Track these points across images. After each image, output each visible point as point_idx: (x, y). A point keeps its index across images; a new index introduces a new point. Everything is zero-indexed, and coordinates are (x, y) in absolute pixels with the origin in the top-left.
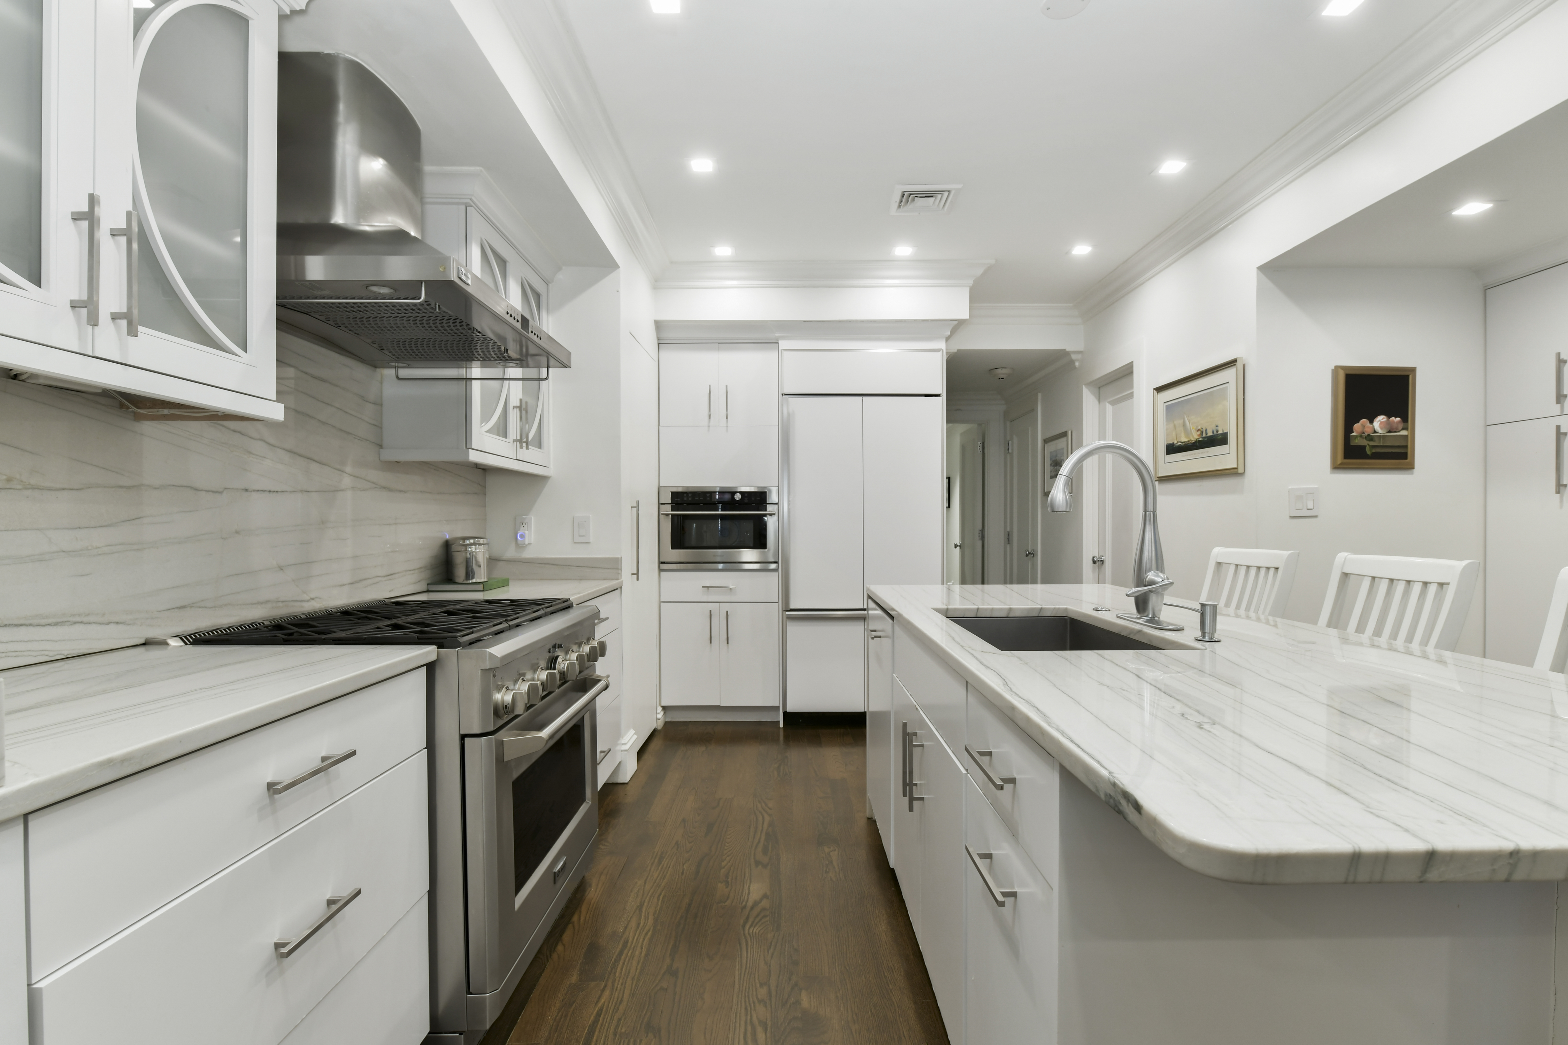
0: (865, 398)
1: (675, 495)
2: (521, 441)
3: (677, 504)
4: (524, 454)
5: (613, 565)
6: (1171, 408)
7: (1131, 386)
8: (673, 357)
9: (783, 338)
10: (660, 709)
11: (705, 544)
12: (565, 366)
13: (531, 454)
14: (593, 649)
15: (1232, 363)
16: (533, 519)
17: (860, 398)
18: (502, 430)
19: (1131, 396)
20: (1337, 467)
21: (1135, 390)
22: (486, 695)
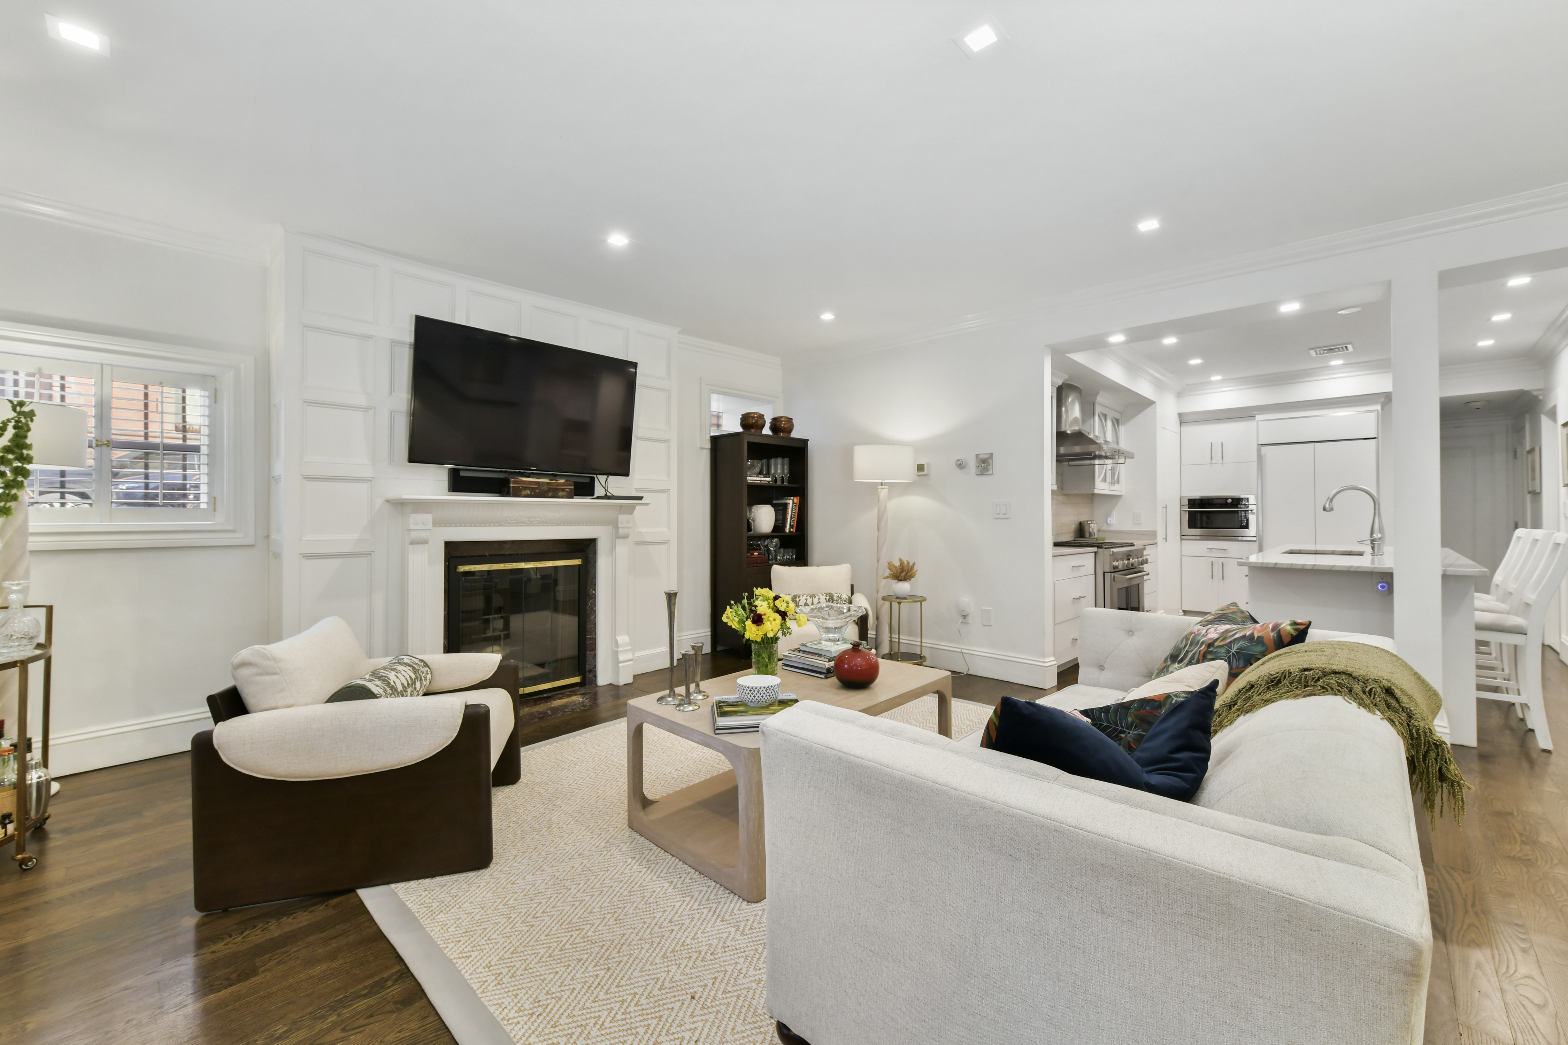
0: (1316, 444)
1: (1190, 500)
2: (1112, 483)
3: (1192, 505)
4: (1113, 488)
5: (1153, 534)
8: (1188, 429)
9: (1258, 414)
10: (1181, 611)
11: (1214, 526)
12: (1133, 457)
13: (1116, 487)
14: (1143, 560)
16: (1114, 513)
17: (1313, 444)
18: (1104, 480)
22: (1111, 563)
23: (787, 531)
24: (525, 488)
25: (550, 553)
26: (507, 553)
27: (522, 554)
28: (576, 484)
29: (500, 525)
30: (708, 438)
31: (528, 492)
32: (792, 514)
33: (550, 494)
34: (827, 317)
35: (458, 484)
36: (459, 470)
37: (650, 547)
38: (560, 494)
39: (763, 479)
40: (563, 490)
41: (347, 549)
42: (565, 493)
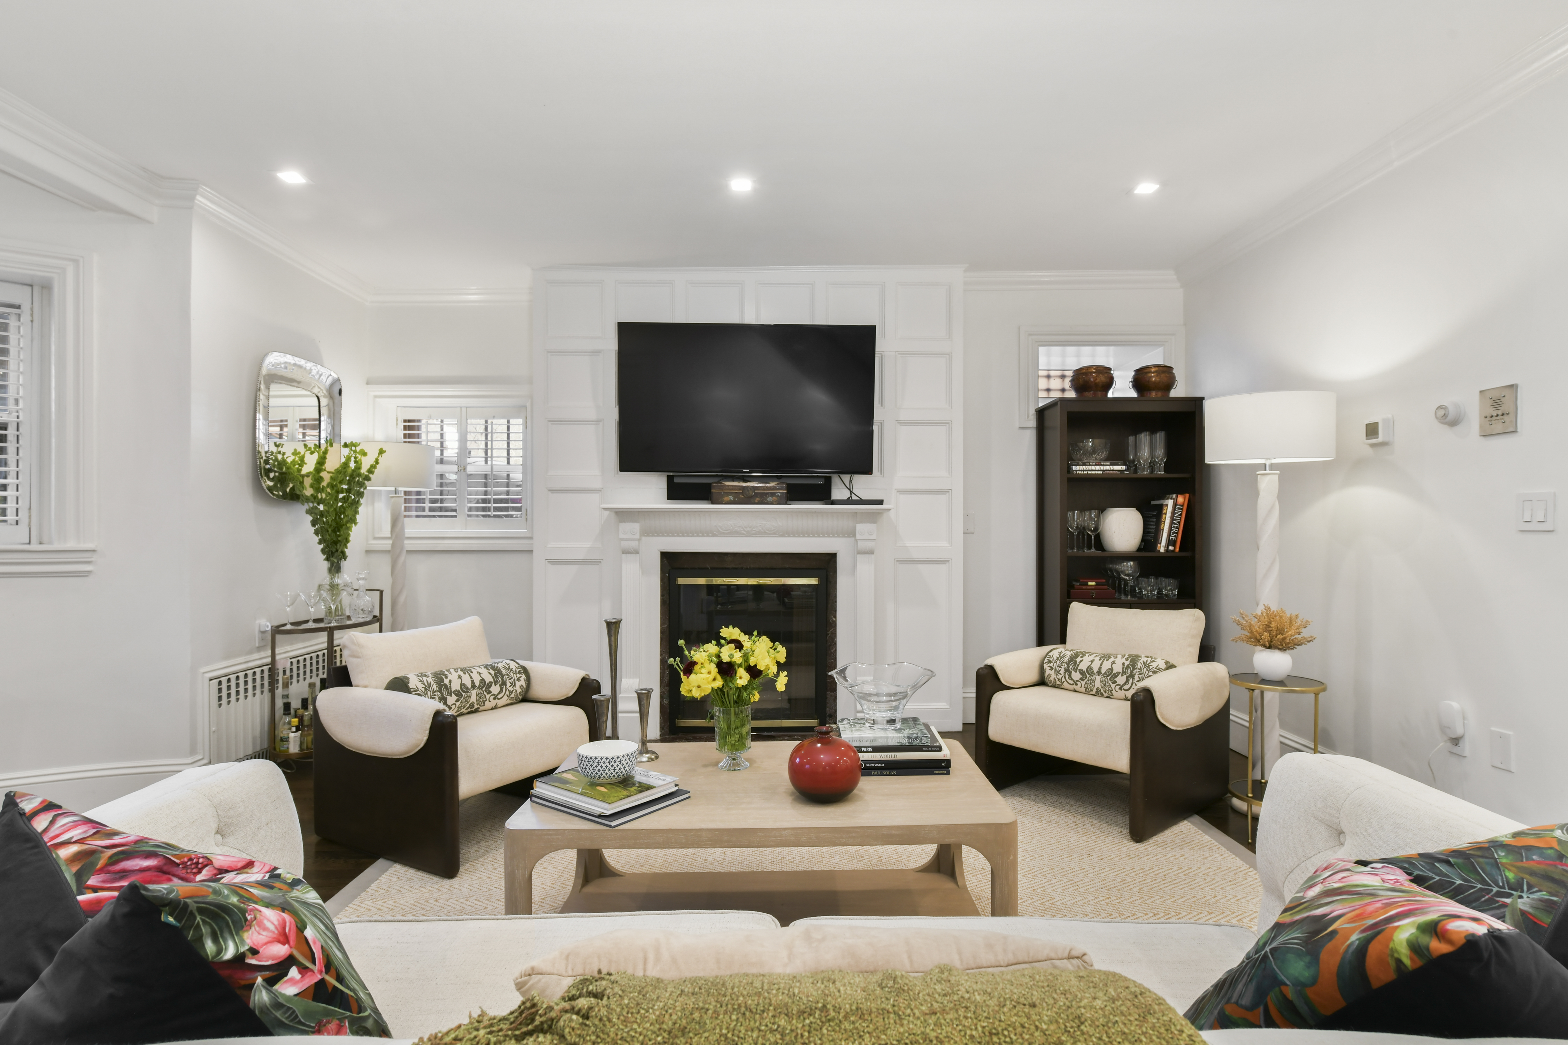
23: (1162, 550)
24: (728, 494)
25: (780, 569)
26: (730, 566)
27: (747, 569)
28: (790, 487)
29: (714, 535)
30: (1032, 412)
31: (731, 498)
32: (1172, 523)
33: (757, 500)
34: (1146, 188)
35: (675, 492)
36: (673, 476)
37: (921, 567)
38: (770, 499)
39: (1108, 468)
40: (773, 494)
41: (580, 557)
42: (775, 498)
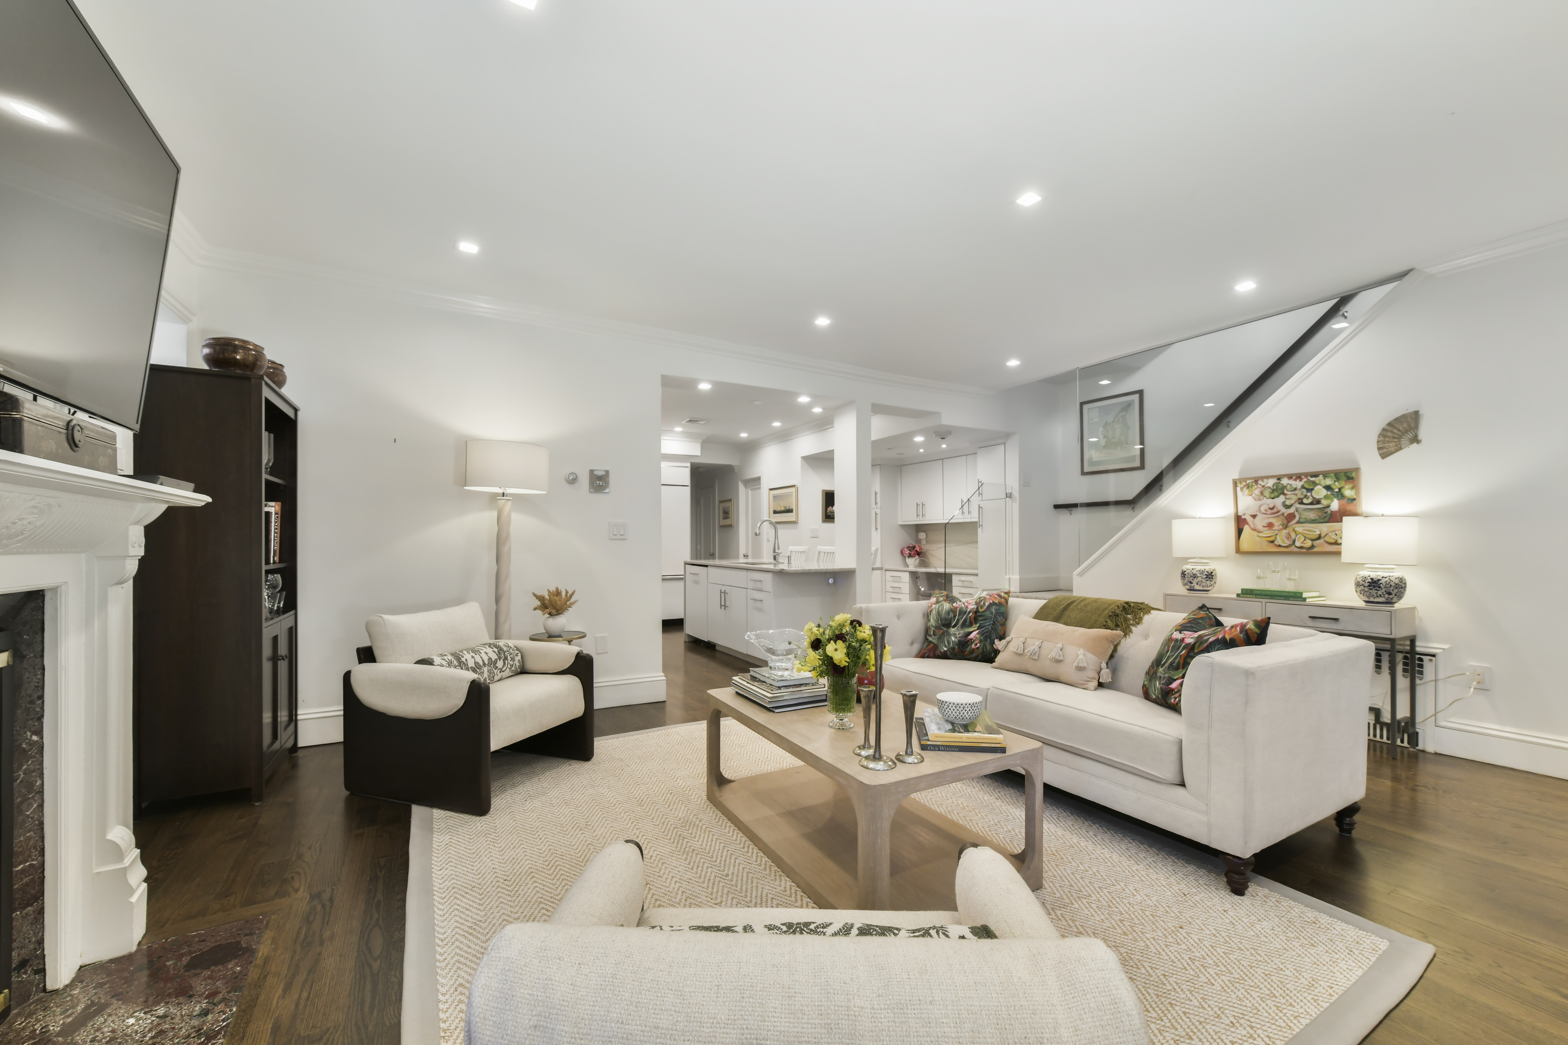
6: (775, 497)
7: (760, 484)
15: (794, 486)
19: (760, 488)
20: (824, 521)
21: (762, 486)
